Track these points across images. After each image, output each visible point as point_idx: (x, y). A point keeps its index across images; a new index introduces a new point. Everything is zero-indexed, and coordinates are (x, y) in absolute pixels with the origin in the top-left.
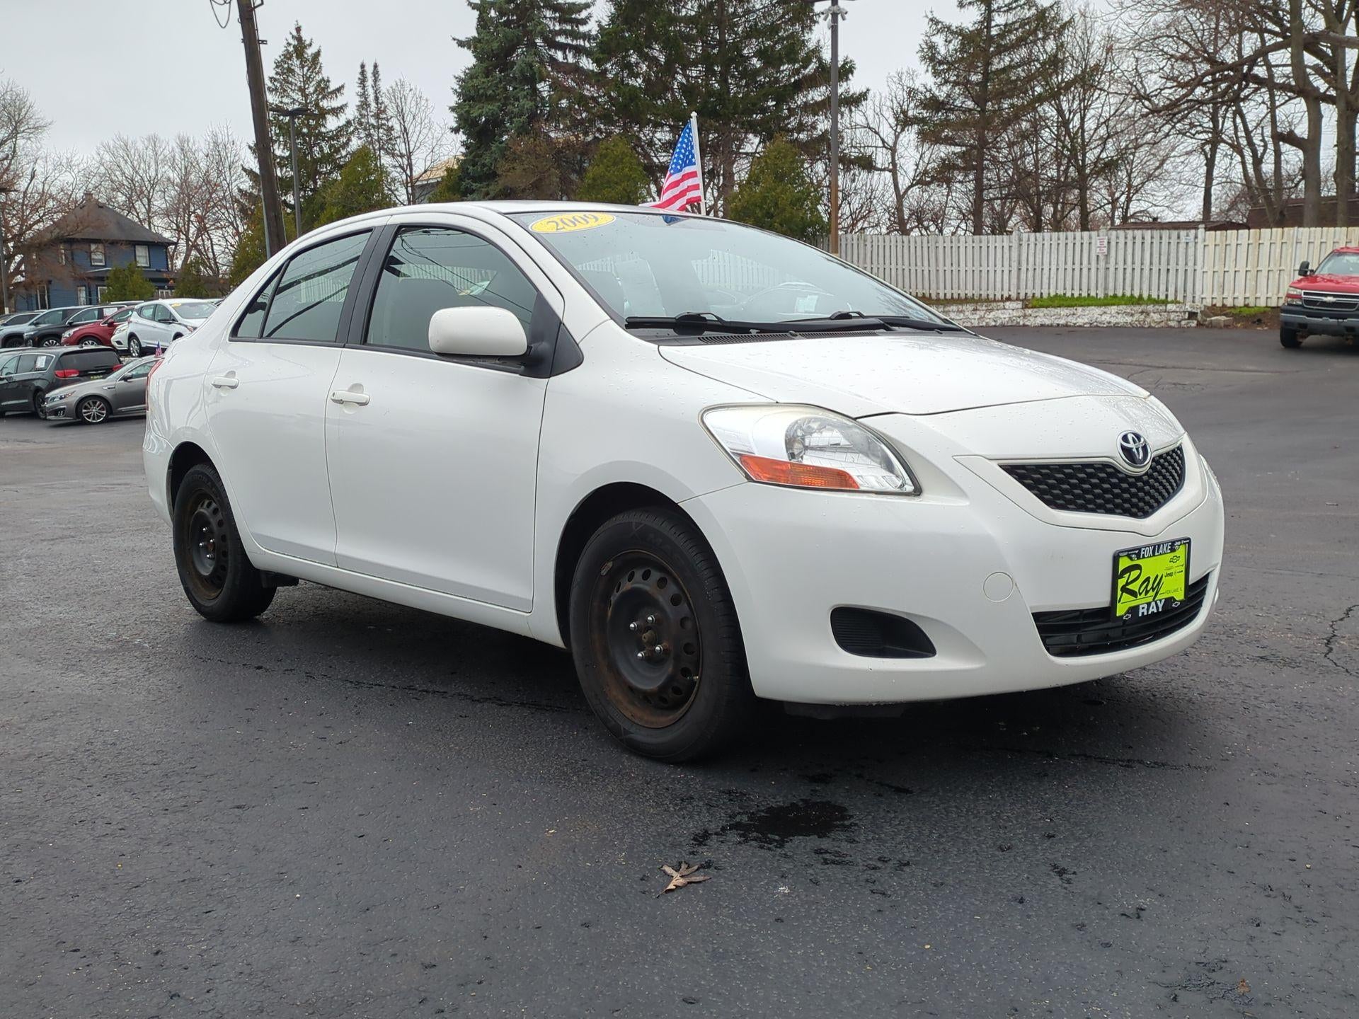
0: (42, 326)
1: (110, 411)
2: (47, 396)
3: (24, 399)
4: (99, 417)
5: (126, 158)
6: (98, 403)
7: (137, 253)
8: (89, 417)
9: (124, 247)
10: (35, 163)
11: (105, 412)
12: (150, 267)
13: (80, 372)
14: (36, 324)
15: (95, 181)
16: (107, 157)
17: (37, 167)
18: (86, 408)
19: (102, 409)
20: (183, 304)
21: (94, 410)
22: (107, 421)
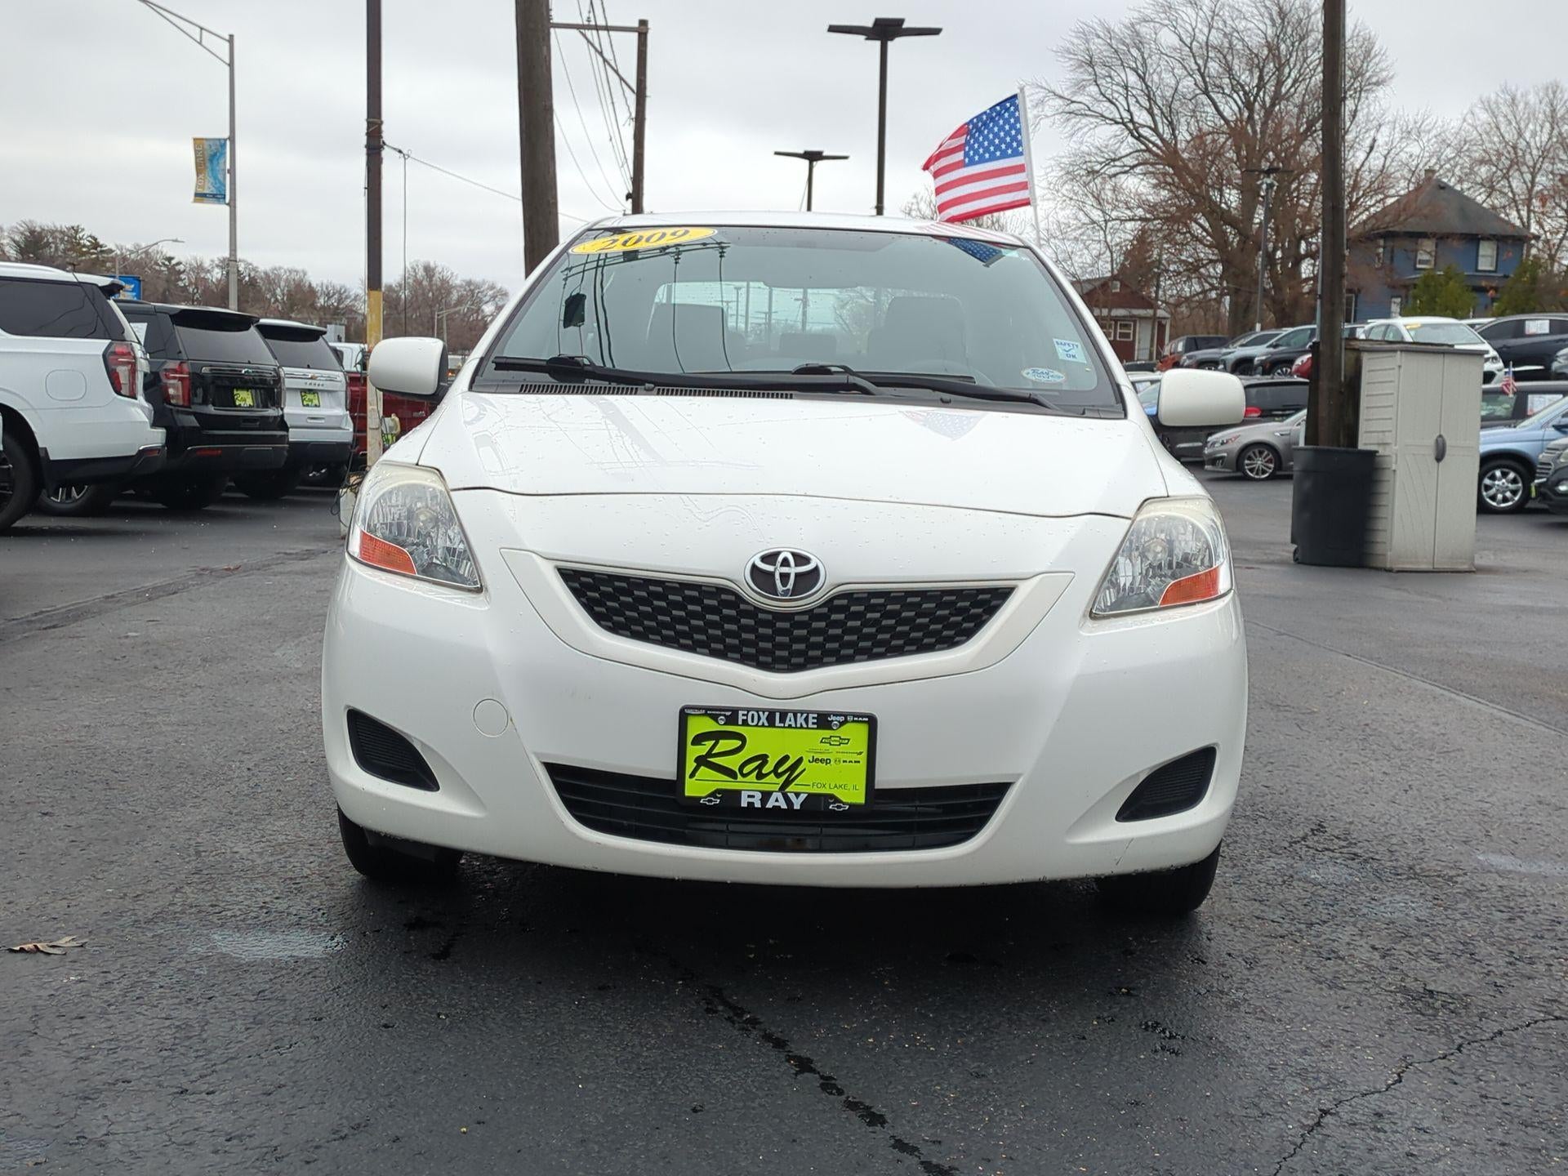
0: (1281, 348)
1: (1279, 465)
2: (1209, 439)
3: (1197, 441)
4: (1264, 472)
5: (1510, 117)
6: (1266, 453)
7: (1481, 252)
8: (1251, 470)
9: (1455, 243)
10: (1378, 131)
11: (1272, 466)
12: (1495, 272)
13: (1263, 411)
14: (1275, 346)
15: (1449, 153)
16: (1484, 116)
17: (1379, 137)
18: (1250, 458)
19: (1270, 461)
20: (1424, 326)
21: (1259, 462)
22: (1273, 478)
